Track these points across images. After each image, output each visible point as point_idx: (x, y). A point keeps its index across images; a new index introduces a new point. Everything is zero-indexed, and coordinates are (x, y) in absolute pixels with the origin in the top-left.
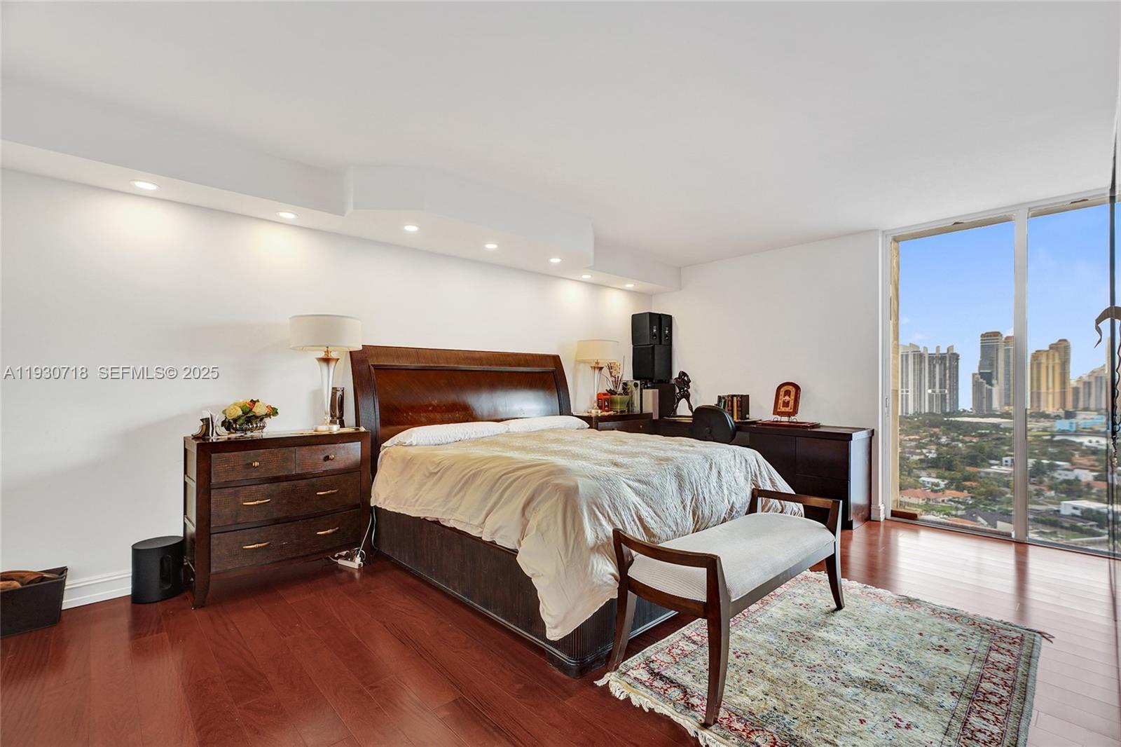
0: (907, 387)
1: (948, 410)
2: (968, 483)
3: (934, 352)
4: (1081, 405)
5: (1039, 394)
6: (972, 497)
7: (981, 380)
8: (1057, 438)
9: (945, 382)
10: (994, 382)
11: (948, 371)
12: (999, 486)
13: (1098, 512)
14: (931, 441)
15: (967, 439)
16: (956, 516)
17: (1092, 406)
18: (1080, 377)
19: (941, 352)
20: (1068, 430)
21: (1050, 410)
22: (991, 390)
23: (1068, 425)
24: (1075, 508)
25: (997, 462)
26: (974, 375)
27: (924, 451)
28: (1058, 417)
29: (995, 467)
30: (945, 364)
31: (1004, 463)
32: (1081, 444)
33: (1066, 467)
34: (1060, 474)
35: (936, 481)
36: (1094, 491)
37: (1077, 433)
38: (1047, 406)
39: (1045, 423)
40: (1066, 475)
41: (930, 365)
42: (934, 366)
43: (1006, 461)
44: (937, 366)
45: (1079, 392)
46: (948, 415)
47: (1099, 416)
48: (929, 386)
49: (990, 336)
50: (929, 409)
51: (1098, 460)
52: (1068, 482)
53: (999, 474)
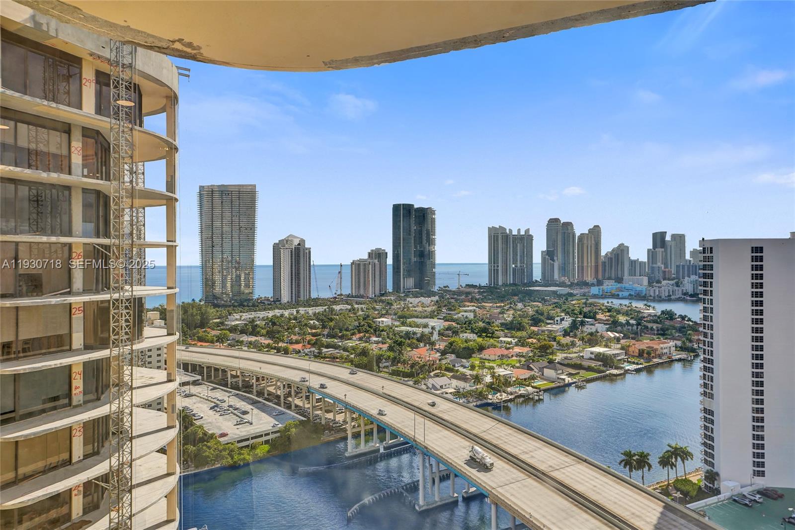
0: (498, 263)
1: (525, 281)
2: (530, 340)
3: (516, 233)
4: (607, 276)
5: (583, 267)
6: (532, 351)
7: (547, 257)
8: (591, 301)
9: (524, 259)
10: (555, 258)
11: (525, 250)
12: (550, 341)
13: (604, 355)
14: (510, 307)
15: (535, 304)
16: (518, 368)
17: (613, 276)
18: (606, 254)
19: (521, 234)
20: (597, 295)
22: (553, 266)
23: (598, 290)
24: (592, 353)
25: (552, 321)
26: (542, 252)
27: (505, 316)
28: (593, 285)
29: (549, 326)
30: (523, 246)
32: (604, 304)
33: (591, 323)
34: (587, 329)
35: (509, 340)
36: (605, 339)
37: (603, 297)
38: (588, 277)
39: (585, 290)
40: (591, 329)
41: (513, 244)
42: (517, 246)
43: (557, 321)
44: (519, 244)
45: (605, 266)
46: (525, 285)
47: (615, 284)
48: (513, 261)
49: (553, 223)
50: (513, 280)
51: (610, 316)
52: (591, 334)
53: (551, 331)
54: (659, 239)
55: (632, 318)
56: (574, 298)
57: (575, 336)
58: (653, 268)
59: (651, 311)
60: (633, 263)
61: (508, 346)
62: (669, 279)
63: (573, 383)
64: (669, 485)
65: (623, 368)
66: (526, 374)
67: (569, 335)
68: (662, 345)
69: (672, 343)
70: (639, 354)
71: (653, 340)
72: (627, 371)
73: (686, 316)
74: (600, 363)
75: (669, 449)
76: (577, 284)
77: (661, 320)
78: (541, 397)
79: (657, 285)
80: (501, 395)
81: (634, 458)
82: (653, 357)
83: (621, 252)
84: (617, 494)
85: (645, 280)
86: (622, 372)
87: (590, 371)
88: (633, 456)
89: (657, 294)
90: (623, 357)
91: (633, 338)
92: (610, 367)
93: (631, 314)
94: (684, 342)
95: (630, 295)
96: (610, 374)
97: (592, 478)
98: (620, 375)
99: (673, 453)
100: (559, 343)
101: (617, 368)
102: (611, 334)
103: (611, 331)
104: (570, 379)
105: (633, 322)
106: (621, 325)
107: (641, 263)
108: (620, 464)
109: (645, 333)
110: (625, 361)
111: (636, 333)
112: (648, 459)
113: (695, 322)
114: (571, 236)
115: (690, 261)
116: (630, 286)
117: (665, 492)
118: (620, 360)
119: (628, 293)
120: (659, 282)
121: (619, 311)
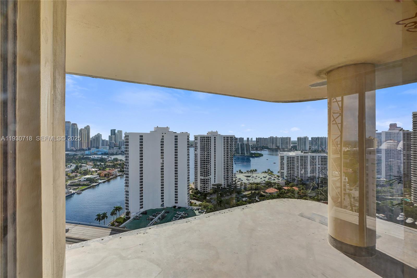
4: (92, 146)
13: (90, 178)
17: (95, 146)
18: (92, 137)
20: (88, 154)
23: (88, 152)
24: (85, 178)
28: (86, 150)
32: (91, 157)
33: (85, 166)
34: (83, 168)
36: (91, 172)
37: (90, 155)
38: (84, 147)
39: (83, 152)
40: (85, 168)
45: (92, 142)
47: (96, 149)
51: (93, 162)
52: (85, 170)
54: (113, 132)
58: (111, 143)
59: (110, 158)
60: (103, 141)
62: (117, 147)
63: (76, 193)
64: (114, 221)
65: (98, 182)
67: (74, 172)
68: (113, 171)
69: (117, 170)
70: (105, 176)
71: (110, 169)
72: (100, 183)
74: (88, 182)
76: (79, 150)
77: (113, 162)
79: (112, 149)
81: (101, 216)
82: (110, 176)
83: (98, 137)
84: (93, 232)
85: (108, 147)
86: (98, 184)
87: (84, 186)
88: (101, 215)
89: (112, 152)
90: (98, 178)
91: (102, 170)
92: (93, 183)
93: (102, 161)
94: (121, 169)
95: (102, 153)
96: (93, 185)
97: (82, 230)
99: (115, 210)
100: (69, 176)
101: (96, 183)
102: (93, 170)
103: (94, 168)
104: (74, 191)
105: (102, 164)
106: (98, 165)
107: (106, 141)
108: (95, 220)
109: (107, 167)
110: (99, 179)
111: (104, 168)
112: (106, 215)
114: (76, 129)
116: (102, 150)
117: (113, 225)
118: (97, 179)
119: (101, 153)
120: (113, 148)
121: (97, 160)
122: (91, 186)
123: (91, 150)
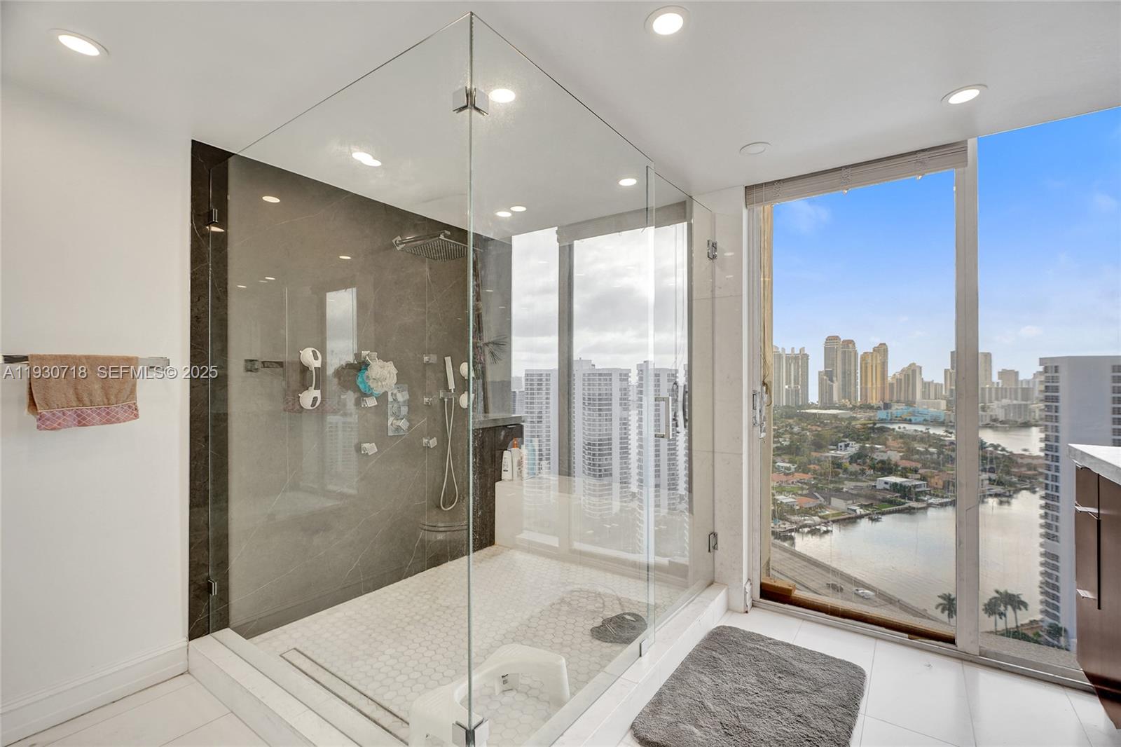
1: (800, 403)
2: (812, 467)
3: (790, 352)
4: (895, 398)
5: (866, 389)
6: (814, 478)
7: (825, 377)
8: (878, 425)
9: (798, 380)
10: (834, 379)
11: (800, 370)
13: (901, 485)
14: (786, 431)
15: (814, 428)
16: (801, 495)
17: (902, 399)
18: (895, 375)
19: (795, 353)
20: (885, 419)
21: (874, 401)
22: (832, 386)
23: (886, 414)
24: (886, 483)
25: (835, 447)
26: (820, 372)
27: (781, 440)
28: (879, 408)
29: (833, 452)
30: (798, 363)
31: (839, 448)
32: (894, 429)
33: (882, 450)
34: (878, 456)
35: (788, 465)
36: (900, 468)
37: (892, 422)
38: (872, 399)
39: (870, 414)
40: (882, 456)
41: (786, 364)
42: (790, 365)
43: (841, 446)
44: (792, 365)
45: (893, 387)
46: (800, 407)
47: (906, 407)
48: (786, 382)
49: (832, 340)
50: (786, 402)
51: (904, 443)
52: (882, 462)
53: (836, 457)
55: (930, 446)
56: (858, 422)
57: (864, 463)
58: (952, 391)
59: (953, 438)
60: (926, 385)
61: (787, 472)
63: (866, 515)
65: (923, 501)
66: (811, 503)
67: (856, 462)
69: (984, 476)
70: (944, 486)
72: (930, 505)
73: (999, 446)
74: (897, 495)
75: (996, 595)
76: (860, 407)
78: (830, 528)
80: (784, 524)
83: (911, 373)
85: (943, 404)
86: (923, 505)
87: (885, 503)
88: (953, 601)
90: (923, 489)
91: (934, 468)
92: (908, 499)
93: (929, 442)
94: (998, 475)
95: (926, 420)
96: (910, 507)
98: (921, 508)
99: (1000, 599)
100: (845, 471)
101: (917, 500)
102: (907, 464)
103: (907, 460)
104: (861, 510)
105: (932, 450)
106: (919, 453)
107: (936, 385)
110: (926, 494)
113: (1011, 452)
114: (853, 354)
115: (998, 383)
116: (924, 411)
118: (921, 492)
119: (923, 418)
121: (914, 438)
122: (906, 509)
123: (893, 408)
